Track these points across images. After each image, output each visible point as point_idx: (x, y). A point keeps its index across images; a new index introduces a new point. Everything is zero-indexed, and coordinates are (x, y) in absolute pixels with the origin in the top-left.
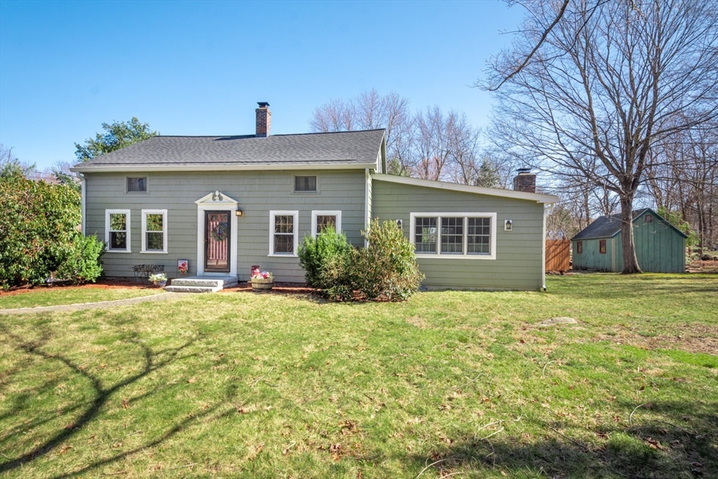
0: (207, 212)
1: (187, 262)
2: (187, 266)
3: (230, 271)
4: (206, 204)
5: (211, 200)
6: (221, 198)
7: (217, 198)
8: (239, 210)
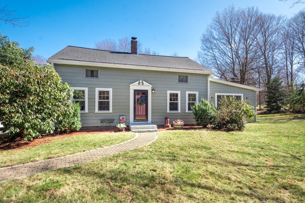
0: (135, 91)
1: (125, 117)
2: (125, 119)
3: (148, 121)
4: (135, 86)
5: (138, 84)
6: (143, 84)
7: (141, 84)
8: (153, 90)
